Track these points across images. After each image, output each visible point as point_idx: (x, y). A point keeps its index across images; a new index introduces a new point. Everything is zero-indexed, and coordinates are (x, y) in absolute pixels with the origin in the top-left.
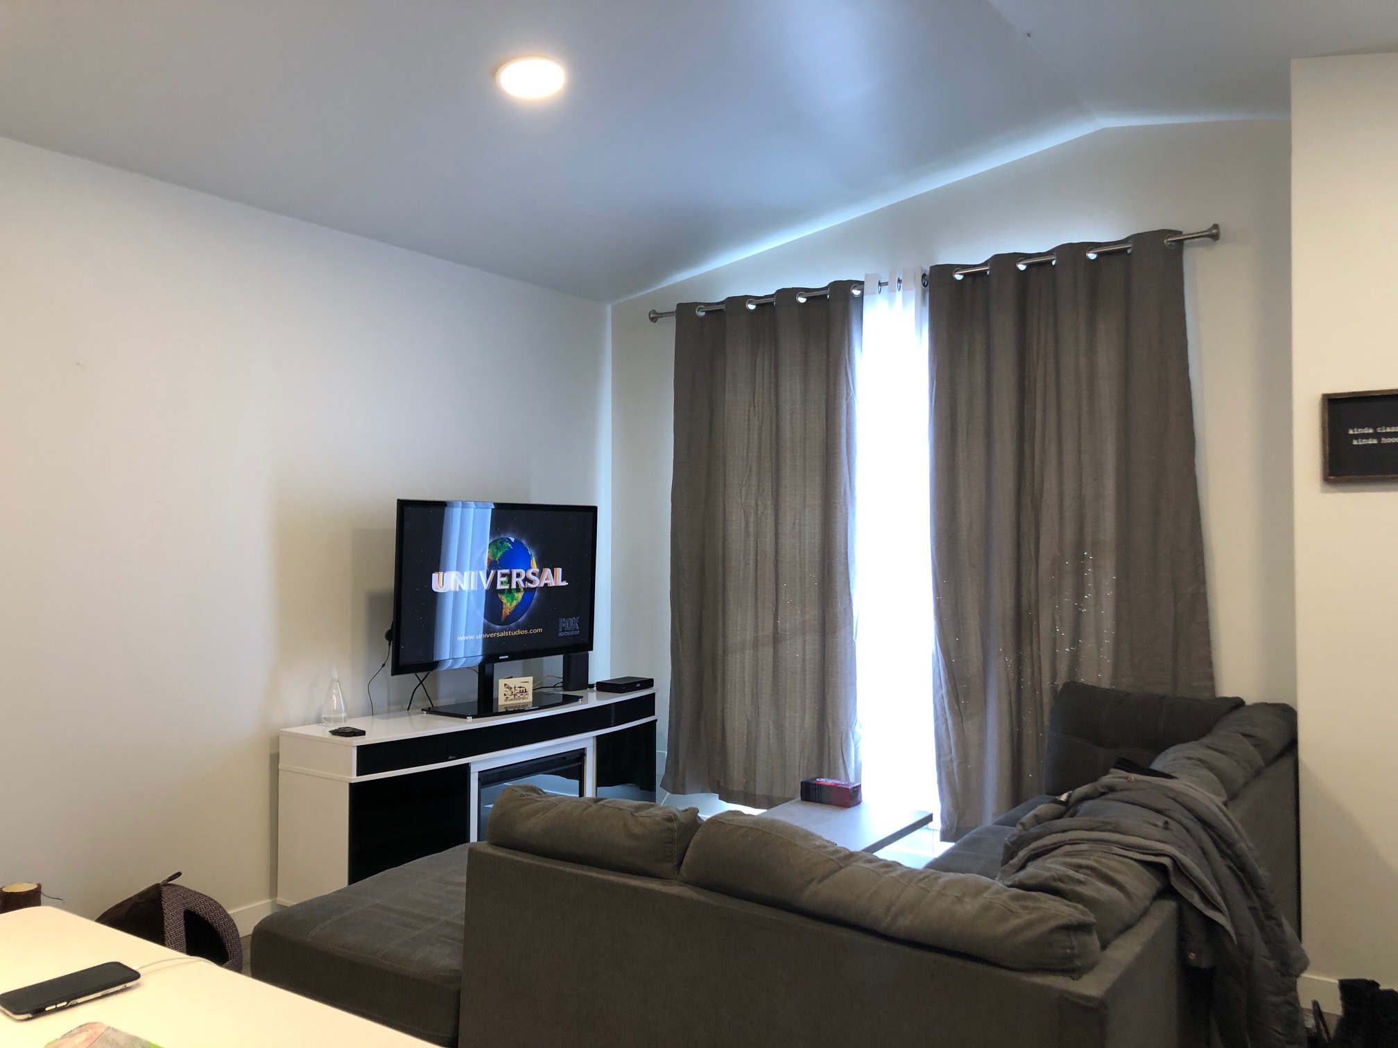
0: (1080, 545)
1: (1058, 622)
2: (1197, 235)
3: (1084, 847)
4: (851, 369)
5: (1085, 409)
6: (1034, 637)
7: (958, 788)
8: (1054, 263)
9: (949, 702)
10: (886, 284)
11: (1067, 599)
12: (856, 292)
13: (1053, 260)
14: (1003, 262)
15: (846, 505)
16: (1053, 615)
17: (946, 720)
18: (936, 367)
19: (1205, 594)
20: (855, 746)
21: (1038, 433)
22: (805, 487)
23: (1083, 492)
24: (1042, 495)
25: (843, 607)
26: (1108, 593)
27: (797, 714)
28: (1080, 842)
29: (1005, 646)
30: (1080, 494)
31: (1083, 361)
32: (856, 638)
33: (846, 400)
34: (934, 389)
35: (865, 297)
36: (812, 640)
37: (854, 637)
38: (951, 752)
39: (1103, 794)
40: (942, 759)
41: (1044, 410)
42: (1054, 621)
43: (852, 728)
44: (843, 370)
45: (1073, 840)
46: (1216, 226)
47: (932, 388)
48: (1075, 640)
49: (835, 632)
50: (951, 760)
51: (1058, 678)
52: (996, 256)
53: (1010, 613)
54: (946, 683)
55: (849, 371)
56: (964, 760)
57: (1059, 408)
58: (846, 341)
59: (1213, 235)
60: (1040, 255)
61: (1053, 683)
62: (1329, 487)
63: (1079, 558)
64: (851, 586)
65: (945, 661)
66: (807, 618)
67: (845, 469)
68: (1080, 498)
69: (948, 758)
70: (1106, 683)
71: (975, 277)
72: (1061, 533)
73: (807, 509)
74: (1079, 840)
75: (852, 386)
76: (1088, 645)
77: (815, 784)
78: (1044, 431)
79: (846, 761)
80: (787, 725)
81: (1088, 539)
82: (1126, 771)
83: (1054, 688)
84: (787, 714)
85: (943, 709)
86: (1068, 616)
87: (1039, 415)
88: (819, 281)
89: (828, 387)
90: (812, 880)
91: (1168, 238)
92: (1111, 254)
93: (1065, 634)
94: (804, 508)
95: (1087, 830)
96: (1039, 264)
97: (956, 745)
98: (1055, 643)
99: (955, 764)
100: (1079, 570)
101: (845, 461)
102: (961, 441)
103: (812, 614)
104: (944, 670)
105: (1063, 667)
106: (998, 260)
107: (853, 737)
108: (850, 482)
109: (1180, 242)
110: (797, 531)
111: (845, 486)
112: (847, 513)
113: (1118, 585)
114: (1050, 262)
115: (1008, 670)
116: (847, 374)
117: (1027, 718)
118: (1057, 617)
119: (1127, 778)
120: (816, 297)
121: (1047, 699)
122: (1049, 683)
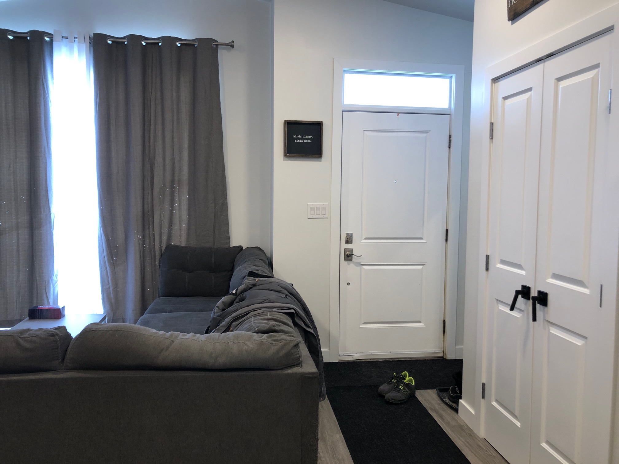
0: (173, 181)
1: (162, 218)
2: (225, 44)
3: (261, 311)
4: (46, 82)
5: (175, 118)
6: (150, 225)
7: (113, 301)
8: (160, 44)
9: (108, 259)
10: (67, 38)
11: (167, 206)
12: (47, 39)
13: (160, 43)
14: (135, 39)
15: (45, 158)
16: (160, 214)
17: (106, 268)
18: (99, 88)
19: (227, 203)
20: (53, 287)
21: (152, 127)
22: (16, 146)
23: (174, 157)
24: (155, 157)
25: (45, 214)
26: (185, 204)
27: (14, 274)
28: (257, 309)
29: (138, 230)
30: (173, 158)
31: (175, 94)
32: (53, 230)
33: (44, 99)
34: (98, 99)
35: (54, 43)
36: (24, 234)
37: (52, 230)
38: (109, 284)
39: (251, 288)
40: (104, 287)
41: (155, 116)
42: (161, 217)
43: (52, 278)
44: (41, 82)
45: (254, 309)
46: (233, 42)
47: (97, 98)
48: (170, 227)
49: (40, 228)
50: (109, 288)
51: (162, 243)
52: (131, 34)
53: (140, 214)
54: (106, 250)
55: (45, 83)
56: (116, 286)
57: (163, 116)
58: (42, 66)
59: (231, 45)
60: (152, 39)
61: (160, 246)
62: (287, 159)
63: (172, 188)
64: (50, 202)
65: (106, 238)
66: (19, 221)
67: (45, 138)
68: (173, 159)
69: (108, 287)
70: (183, 244)
71: (118, 43)
72: (164, 175)
73: (18, 159)
74: (256, 308)
75: (46, 92)
76: (176, 227)
77: (38, 310)
78: (155, 126)
79: (48, 295)
80: (8, 281)
81: (176, 178)
82: (254, 277)
83: (161, 249)
84: (8, 275)
85: (105, 263)
86: (167, 214)
87: (152, 118)
88: (23, 28)
89: (30, 91)
90: (162, 350)
91: (213, 43)
92: (188, 45)
93: (165, 223)
94: (16, 158)
95: (258, 304)
96: (152, 44)
97: (112, 280)
98: (161, 227)
99: (111, 289)
100: (172, 194)
101: (44, 134)
102: (113, 128)
103: (24, 218)
104: (105, 244)
105: (164, 238)
106: (132, 37)
107: (52, 282)
108: (48, 145)
109: (217, 46)
110: (12, 171)
111: (45, 147)
112: (46, 163)
113: (189, 200)
114: (158, 44)
115: (139, 241)
116: (43, 85)
117: (148, 263)
118: (162, 215)
119: (255, 280)
120: (20, 38)
121: (157, 254)
122: (158, 246)
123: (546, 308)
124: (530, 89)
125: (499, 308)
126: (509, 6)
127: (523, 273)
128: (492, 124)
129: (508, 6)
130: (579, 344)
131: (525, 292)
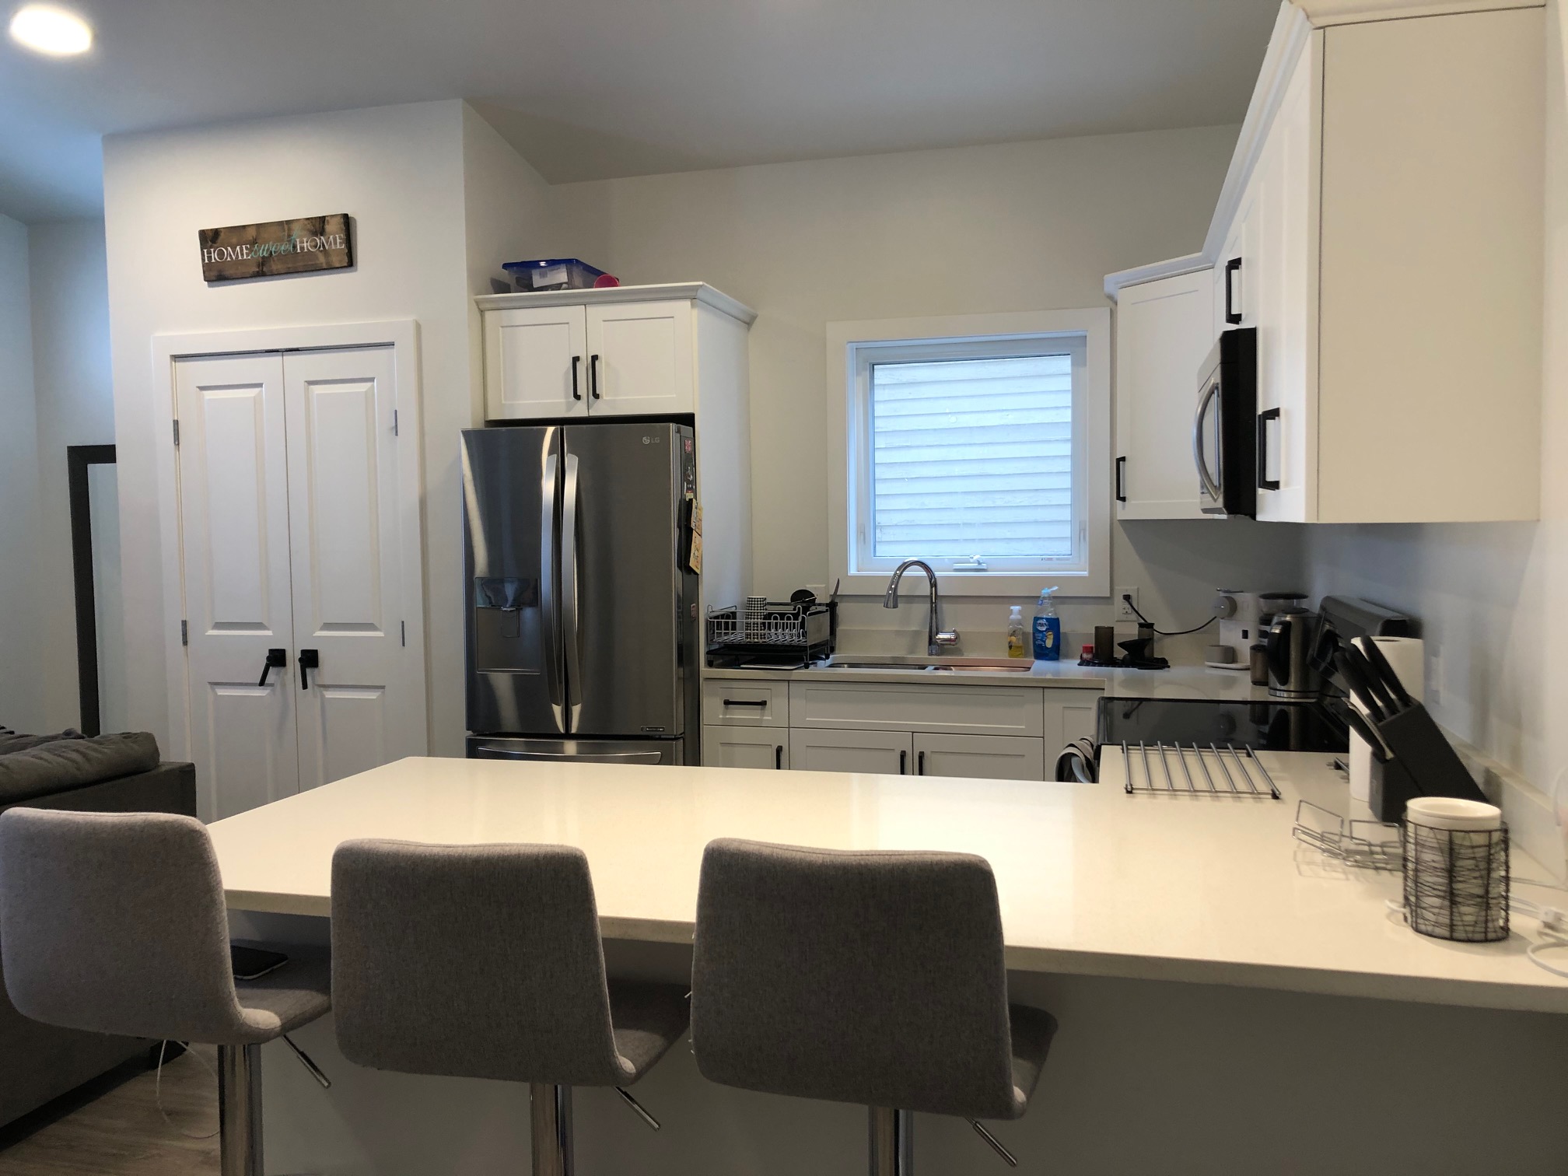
123: (316, 670)
124: (260, 385)
125: (219, 694)
126: (206, 261)
127: (269, 633)
128: (176, 423)
129: (203, 260)
130: (375, 697)
131: (277, 658)
